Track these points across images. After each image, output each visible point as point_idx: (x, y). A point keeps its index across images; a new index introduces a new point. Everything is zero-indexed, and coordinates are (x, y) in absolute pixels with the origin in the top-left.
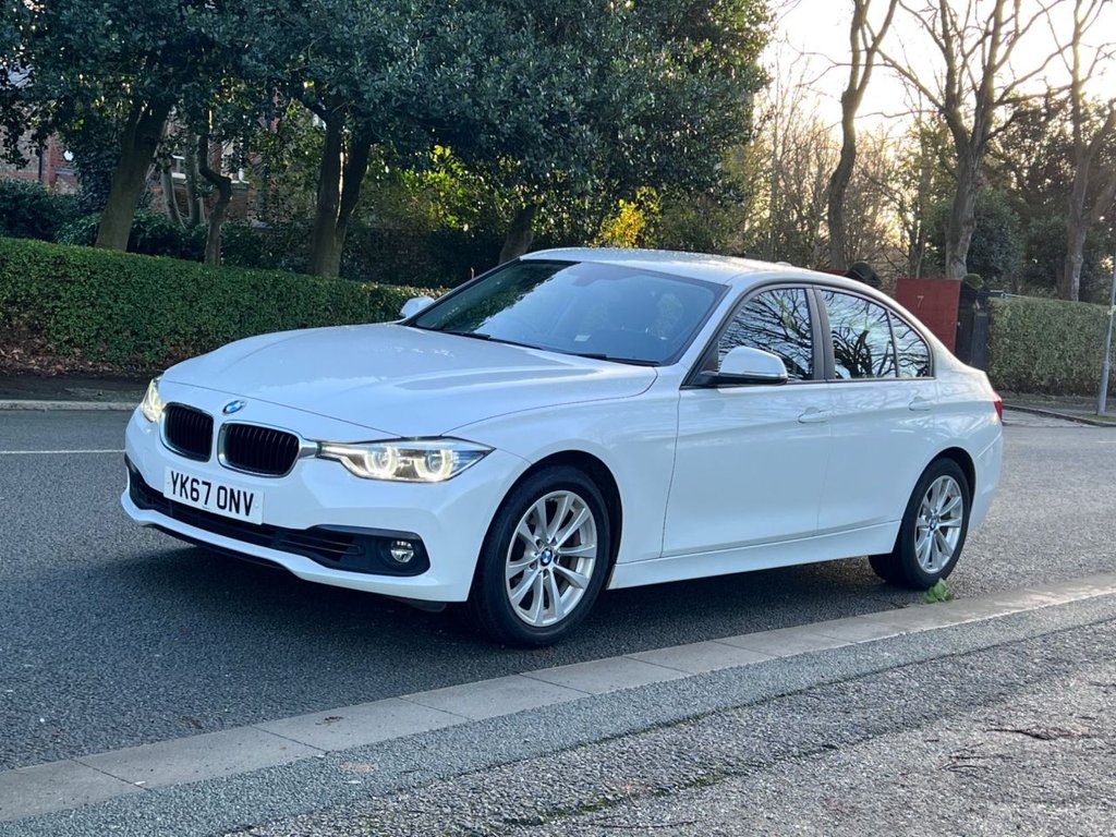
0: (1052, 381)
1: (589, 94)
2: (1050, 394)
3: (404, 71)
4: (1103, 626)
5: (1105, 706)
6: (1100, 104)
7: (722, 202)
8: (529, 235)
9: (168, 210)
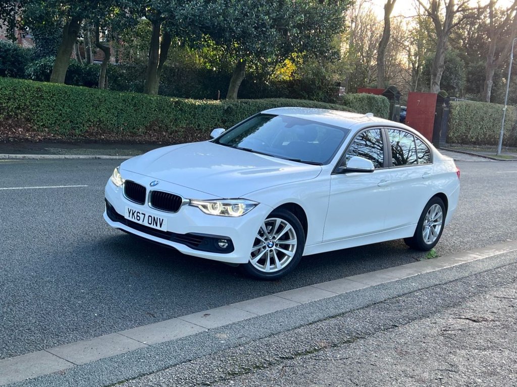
0: (477, 139)
1: (275, 14)
2: (476, 145)
3: (194, 6)
4: (499, 269)
5: (500, 307)
6: (502, 9)
7: (331, 60)
8: (243, 74)
9: (76, 57)
